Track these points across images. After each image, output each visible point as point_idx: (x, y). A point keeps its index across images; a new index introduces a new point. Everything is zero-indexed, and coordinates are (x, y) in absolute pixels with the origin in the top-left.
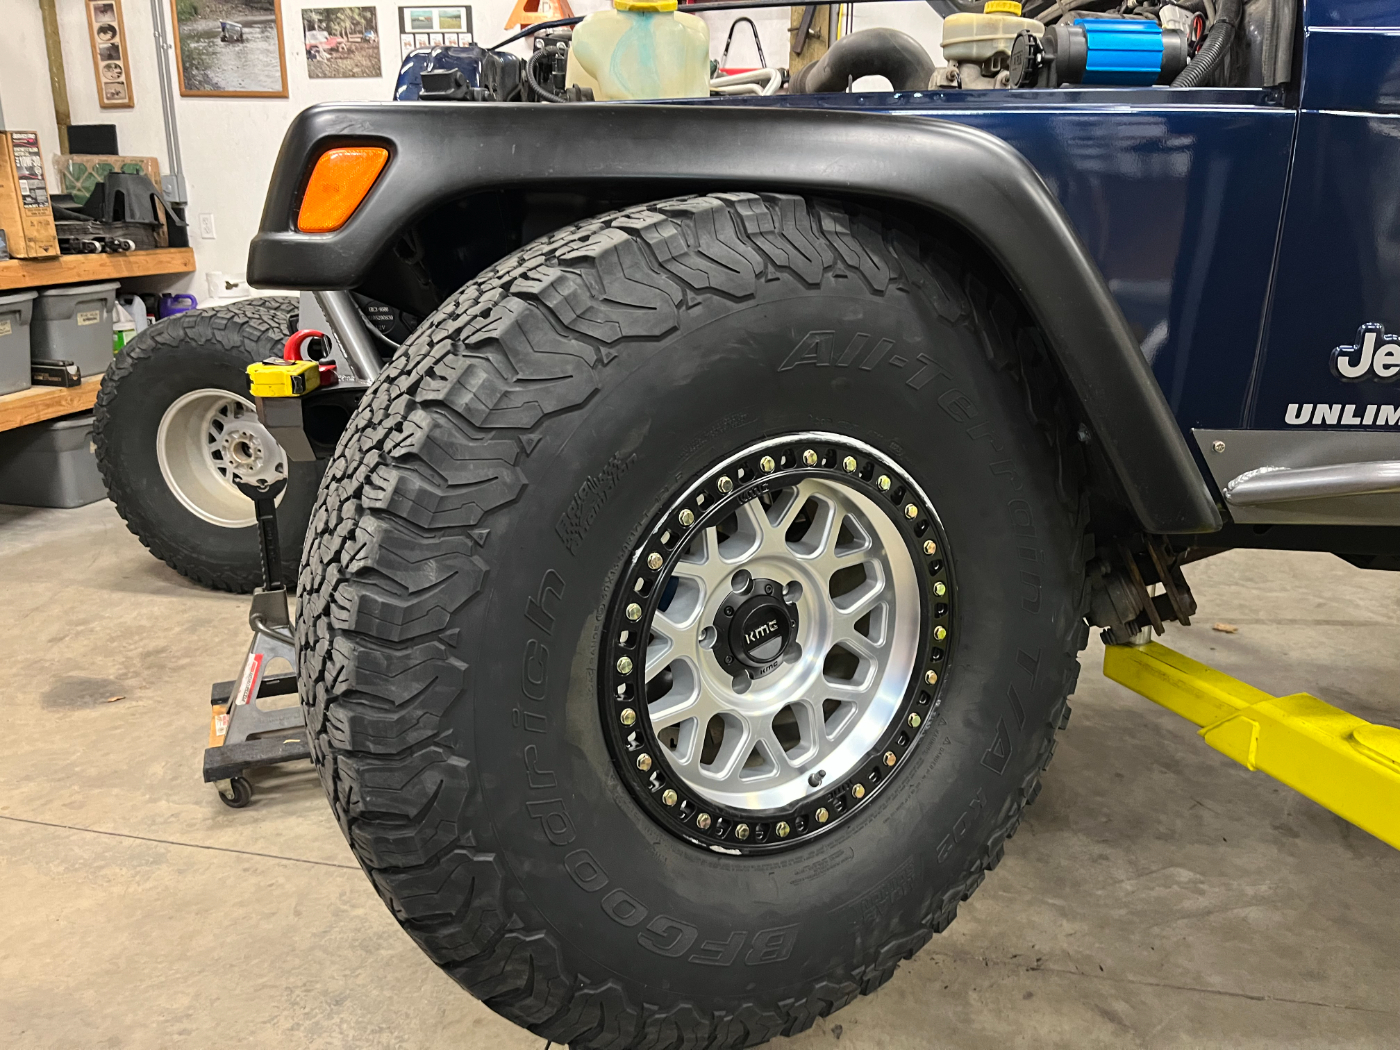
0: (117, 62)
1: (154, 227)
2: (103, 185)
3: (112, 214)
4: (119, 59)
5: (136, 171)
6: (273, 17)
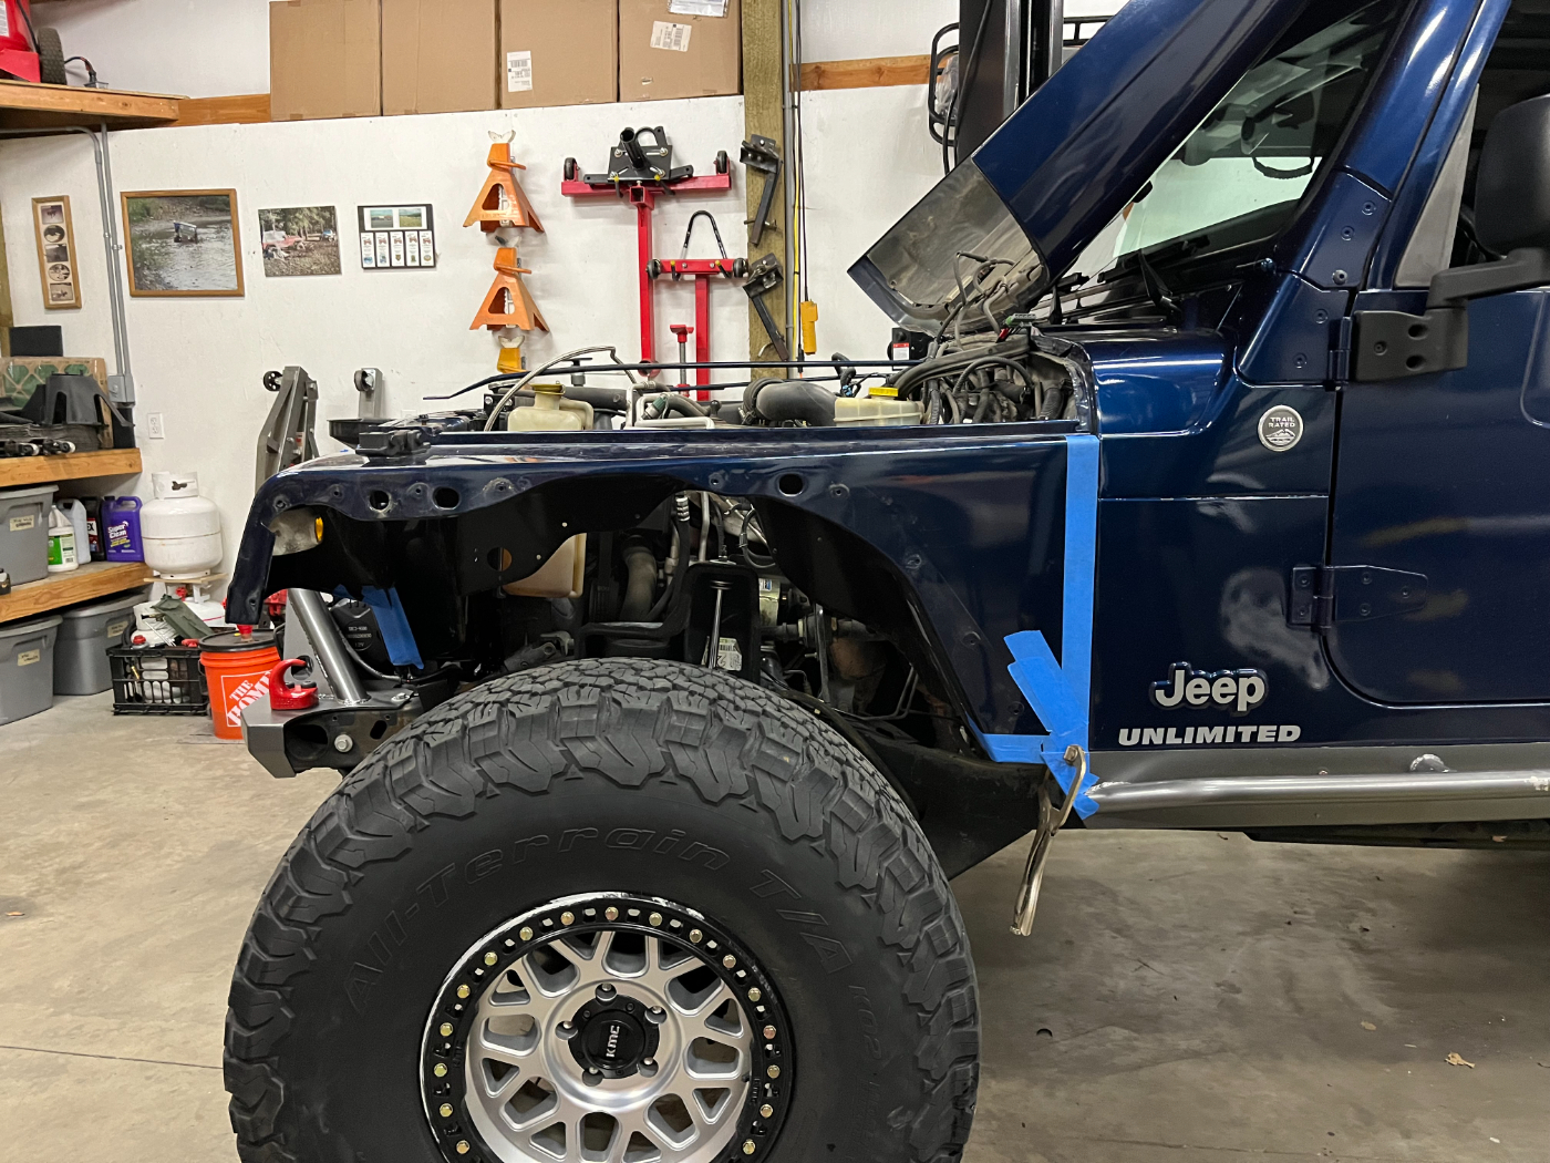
0: (64, 263)
1: (98, 428)
2: (44, 386)
3: (52, 417)
4: (67, 260)
5: (80, 372)
6: (228, 218)
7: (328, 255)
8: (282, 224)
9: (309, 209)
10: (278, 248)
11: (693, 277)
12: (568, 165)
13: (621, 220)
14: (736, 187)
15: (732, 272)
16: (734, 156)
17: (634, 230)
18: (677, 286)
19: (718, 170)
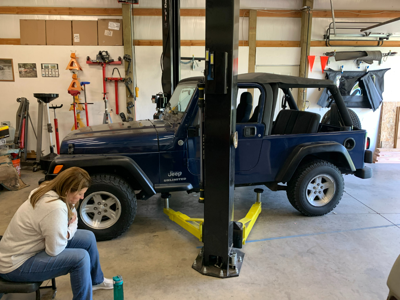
6: (11, 65)
7: (34, 73)
8: (23, 67)
9: (30, 64)
10: (23, 71)
11: (114, 81)
12: (88, 58)
13: (99, 69)
14: (123, 63)
15: (122, 80)
16: (122, 57)
17: (102, 71)
18: (111, 82)
19: (119, 60)
